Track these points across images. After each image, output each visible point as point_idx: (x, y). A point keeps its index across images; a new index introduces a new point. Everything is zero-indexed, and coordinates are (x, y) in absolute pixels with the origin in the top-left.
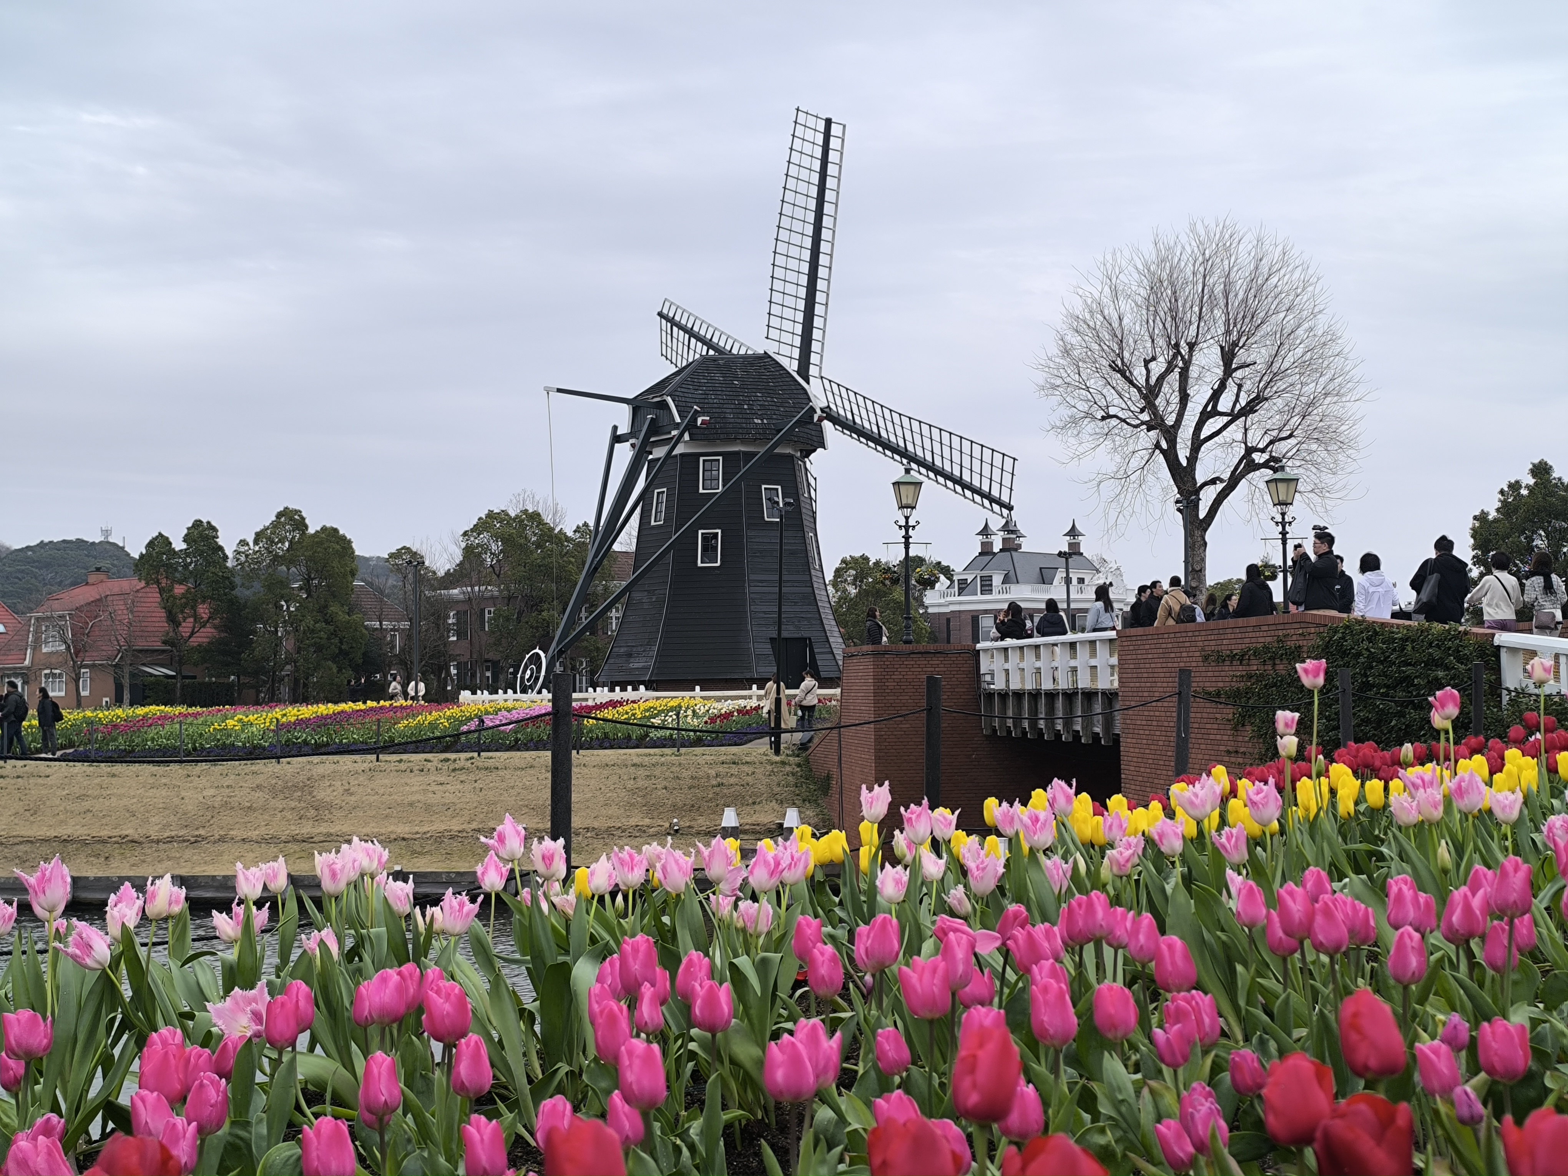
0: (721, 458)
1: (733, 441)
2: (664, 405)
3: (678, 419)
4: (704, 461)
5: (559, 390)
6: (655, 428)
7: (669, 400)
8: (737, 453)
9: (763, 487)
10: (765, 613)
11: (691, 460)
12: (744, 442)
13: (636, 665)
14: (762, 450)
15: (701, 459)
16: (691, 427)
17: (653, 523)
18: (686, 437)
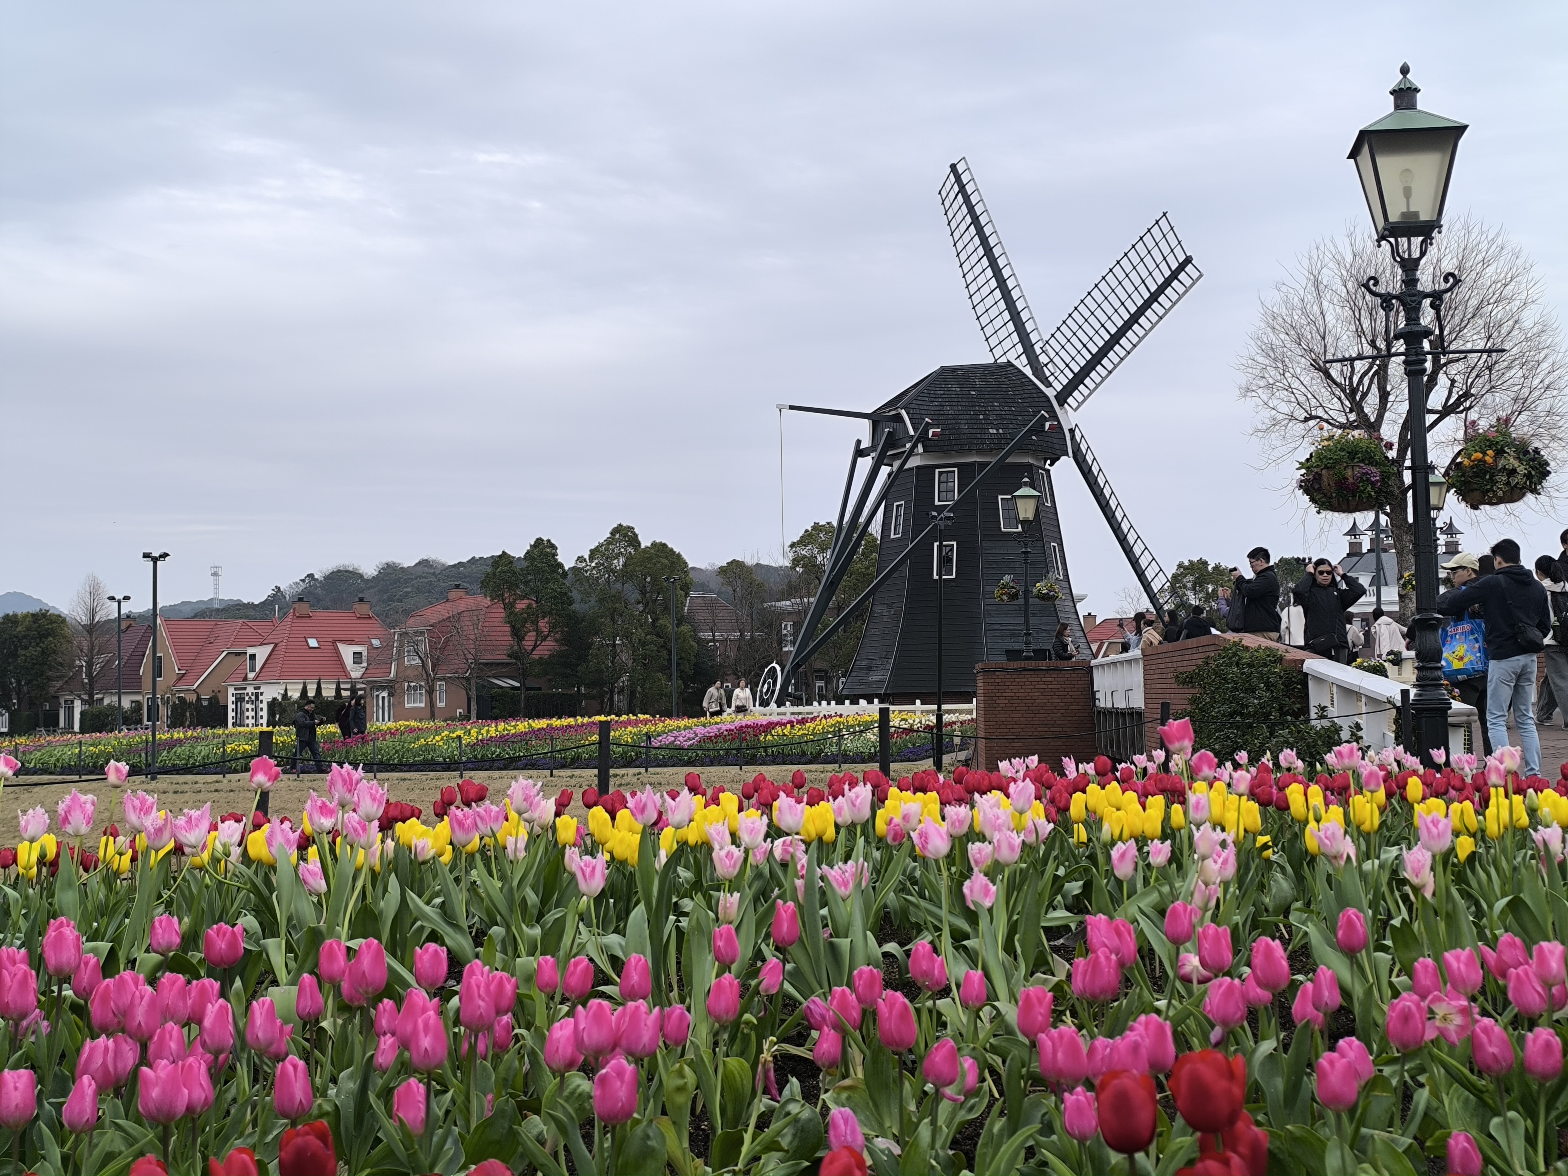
0: (956, 469)
1: (969, 452)
2: (899, 418)
3: (912, 432)
4: (940, 473)
5: (792, 407)
6: (892, 441)
7: (903, 413)
8: (972, 464)
9: (1000, 497)
10: (1001, 625)
11: (925, 472)
12: (980, 452)
13: (875, 678)
14: (993, 460)
15: (937, 471)
16: (923, 438)
17: (892, 536)
18: (920, 449)
